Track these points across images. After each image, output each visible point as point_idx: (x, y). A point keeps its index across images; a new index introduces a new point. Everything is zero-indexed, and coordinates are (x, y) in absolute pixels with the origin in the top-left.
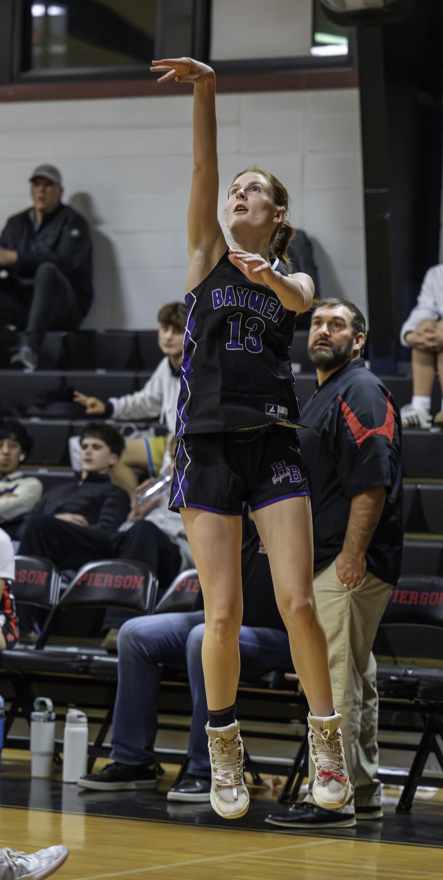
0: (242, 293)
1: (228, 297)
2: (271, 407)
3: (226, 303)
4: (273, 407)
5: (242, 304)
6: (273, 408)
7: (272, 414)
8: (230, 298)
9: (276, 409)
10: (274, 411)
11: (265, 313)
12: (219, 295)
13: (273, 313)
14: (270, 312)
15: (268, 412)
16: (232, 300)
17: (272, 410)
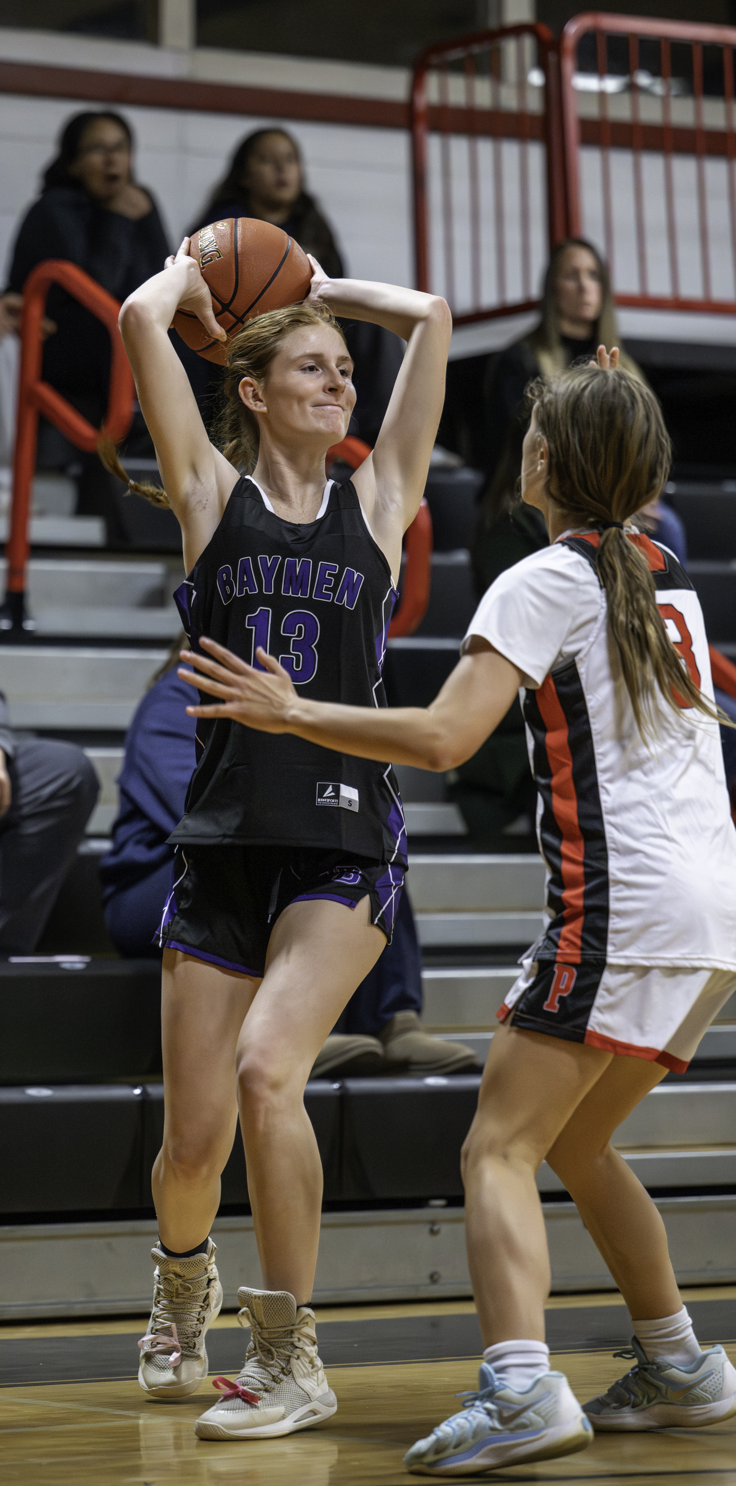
0: (269, 565)
1: (241, 578)
2: (327, 787)
3: (241, 592)
4: (331, 786)
5: (268, 589)
6: (330, 789)
7: (328, 800)
8: (245, 580)
9: (337, 790)
10: (333, 794)
11: (319, 593)
12: (228, 576)
13: (333, 590)
14: (327, 589)
15: (321, 796)
16: (250, 583)
17: (329, 792)
